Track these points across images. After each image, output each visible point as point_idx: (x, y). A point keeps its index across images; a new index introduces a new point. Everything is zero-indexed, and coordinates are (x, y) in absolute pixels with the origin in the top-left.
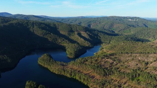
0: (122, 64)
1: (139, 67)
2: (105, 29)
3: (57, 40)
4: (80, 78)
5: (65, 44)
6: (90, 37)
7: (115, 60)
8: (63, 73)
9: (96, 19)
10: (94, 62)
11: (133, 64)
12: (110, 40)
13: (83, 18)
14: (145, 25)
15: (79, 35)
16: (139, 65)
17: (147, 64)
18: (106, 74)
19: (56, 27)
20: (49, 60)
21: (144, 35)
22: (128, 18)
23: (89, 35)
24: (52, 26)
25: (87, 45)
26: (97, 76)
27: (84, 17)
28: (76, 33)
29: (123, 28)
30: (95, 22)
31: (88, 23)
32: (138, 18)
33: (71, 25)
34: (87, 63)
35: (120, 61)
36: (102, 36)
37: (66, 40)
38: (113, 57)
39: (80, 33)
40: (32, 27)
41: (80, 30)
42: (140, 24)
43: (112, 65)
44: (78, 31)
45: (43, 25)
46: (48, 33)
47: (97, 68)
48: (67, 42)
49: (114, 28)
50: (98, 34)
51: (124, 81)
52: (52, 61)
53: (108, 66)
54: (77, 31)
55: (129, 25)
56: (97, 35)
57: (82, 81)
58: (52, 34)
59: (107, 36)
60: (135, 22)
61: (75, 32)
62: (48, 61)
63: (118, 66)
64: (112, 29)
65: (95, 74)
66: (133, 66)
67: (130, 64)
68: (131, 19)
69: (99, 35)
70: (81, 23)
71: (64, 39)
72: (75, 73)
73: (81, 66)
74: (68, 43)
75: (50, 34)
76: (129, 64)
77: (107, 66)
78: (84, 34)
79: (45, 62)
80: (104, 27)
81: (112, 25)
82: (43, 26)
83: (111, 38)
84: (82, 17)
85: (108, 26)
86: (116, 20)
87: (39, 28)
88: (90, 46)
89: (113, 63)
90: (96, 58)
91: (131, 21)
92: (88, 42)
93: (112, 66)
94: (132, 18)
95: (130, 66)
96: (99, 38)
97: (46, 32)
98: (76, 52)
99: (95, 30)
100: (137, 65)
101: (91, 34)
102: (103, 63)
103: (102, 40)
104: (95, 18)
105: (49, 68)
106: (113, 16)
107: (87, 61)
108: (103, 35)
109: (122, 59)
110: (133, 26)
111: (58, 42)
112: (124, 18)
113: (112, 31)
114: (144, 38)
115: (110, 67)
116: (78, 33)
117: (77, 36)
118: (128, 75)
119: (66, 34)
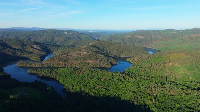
2: (48, 42)
3: (16, 53)
5: (26, 55)
11: (75, 55)
14: (78, 37)
17: (80, 54)
18: (65, 61)
22: (65, 32)
26: (62, 63)
29: (63, 40)
31: (27, 37)
32: (73, 31)
33: (20, 41)
35: (70, 55)
37: (25, 52)
38: (66, 54)
42: (75, 37)
49: (55, 41)
51: (73, 62)
55: (68, 38)
56: (47, 47)
57: (55, 66)
59: (55, 47)
60: (71, 35)
63: (69, 57)
68: (67, 32)
77: (65, 58)
80: (46, 41)
81: (53, 38)
86: (55, 33)
91: (67, 34)
96: (49, 49)
110: (70, 38)
112: (61, 31)
117: (32, 49)
118: (74, 59)
119: (20, 48)
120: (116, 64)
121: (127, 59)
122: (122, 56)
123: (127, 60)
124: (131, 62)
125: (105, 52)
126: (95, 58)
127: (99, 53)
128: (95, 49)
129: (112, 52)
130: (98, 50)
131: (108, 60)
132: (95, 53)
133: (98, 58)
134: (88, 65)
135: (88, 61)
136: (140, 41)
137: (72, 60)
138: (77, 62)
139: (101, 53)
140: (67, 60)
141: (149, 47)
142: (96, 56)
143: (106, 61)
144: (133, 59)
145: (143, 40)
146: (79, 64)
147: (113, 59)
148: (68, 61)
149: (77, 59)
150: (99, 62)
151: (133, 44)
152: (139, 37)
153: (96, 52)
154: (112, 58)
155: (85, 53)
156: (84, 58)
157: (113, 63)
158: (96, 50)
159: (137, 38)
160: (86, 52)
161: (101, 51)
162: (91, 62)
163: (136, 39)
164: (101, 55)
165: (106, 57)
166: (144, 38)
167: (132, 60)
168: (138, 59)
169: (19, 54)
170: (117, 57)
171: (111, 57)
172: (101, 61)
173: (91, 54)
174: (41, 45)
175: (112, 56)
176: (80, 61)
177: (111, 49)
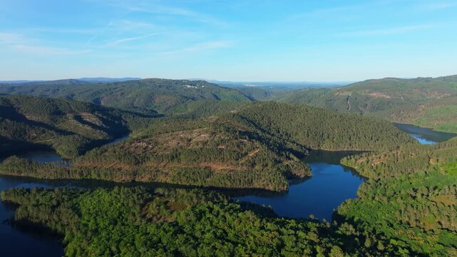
0: (159, 146)
1: (181, 146)
2: (136, 108)
3: (26, 134)
4: (99, 175)
5: (50, 139)
6: (103, 122)
7: (150, 144)
8: (65, 176)
9: (114, 86)
10: (118, 149)
11: (173, 144)
13: (75, 83)
14: (215, 96)
15: (79, 119)
16: (181, 144)
17: (190, 140)
18: (139, 162)
19: (12, 106)
20: (28, 162)
22: (185, 84)
23: (103, 118)
25: (100, 138)
26: (127, 167)
27: (77, 81)
28: (70, 116)
29: (174, 103)
30: (111, 94)
31: (92, 95)
32: (205, 82)
33: (52, 101)
34: (106, 154)
35: (157, 143)
36: (129, 119)
37: (49, 131)
38: (147, 140)
39: (80, 116)
41: (79, 110)
42: (207, 95)
43: (146, 149)
44: (74, 112)
47: (124, 157)
48: (53, 135)
49: (155, 104)
50: (121, 115)
51: (163, 164)
53: (140, 152)
54: (71, 111)
56: (120, 118)
57: (103, 177)
58: (7, 120)
59: (141, 119)
60: (198, 90)
61: (66, 114)
62: (27, 165)
63: (155, 149)
64: (153, 106)
65: (122, 165)
66: (173, 146)
68: (191, 85)
69: (123, 117)
70: (73, 95)
71: (44, 130)
73: (98, 159)
74: (55, 136)
75: (3, 121)
76: (169, 144)
78: (88, 117)
80: (133, 104)
81: (151, 98)
83: (149, 122)
84: (71, 81)
85: (142, 100)
86: (160, 86)
88: (108, 138)
89: (147, 147)
90: (122, 145)
92: (102, 131)
93: (146, 151)
94: (193, 83)
95: (170, 146)
96: (123, 124)
98: (80, 147)
99: (112, 109)
100: (179, 143)
101: (105, 117)
102: (132, 149)
103: (131, 128)
104: (108, 84)
106: (151, 79)
107: (106, 151)
108: (131, 117)
109: (160, 140)
110: (193, 98)
111: (29, 137)
112: (177, 82)
113: (152, 111)
115: (143, 153)
116: (75, 116)
117: (75, 122)
118: (167, 156)
119: (46, 119)
120: (307, 177)
121: (345, 158)
122: (326, 147)
123: (344, 161)
124: (360, 172)
125: (273, 135)
126: (234, 155)
127: (251, 138)
128: (242, 126)
129: (296, 134)
130: (252, 129)
131: (280, 162)
132: (236, 139)
133: (246, 154)
134: (208, 177)
135: (211, 164)
136: (379, 106)
137: (159, 159)
138: (174, 164)
139: (259, 139)
140: (146, 158)
141: (407, 122)
142: (238, 146)
143: (270, 164)
144: (365, 159)
145: (388, 103)
146: (179, 174)
147: (296, 159)
148: (148, 164)
149: (175, 156)
150: (245, 168)
151: (358, 114)
152: (375, 94)
153: (243, 134)
154: (291, 156)
155: (205, 136)
156: (196, 155)
157: (294, 172)
158: (246, 127)
159: (368, 98)
160: (207, 135)
161: (259, 132)
162: (218, 167)
163: (366, 100)
164: (257, 144)
165: (273, 150)
166: (388, 97)
167: (362, 166)
168: (385, 162)
169: (32, 135)
170: (310, 150)
171: (291, 151)
172: (253, 165)
173: (222, 140)
174: (104, 114)
175: (295, 147)
176: (183, 162)
177: (293, 124)
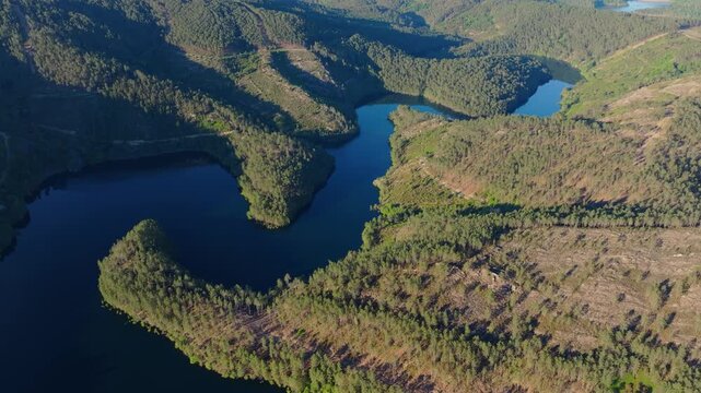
0: (547, 291)
1: (632, 312)
2: (383, 10)
8: (258, 369)
12: (424, 82)
19: (153, 22)
20: (162, 280)
21: (548, 43)
23: (329, 59)
24: (134, 17)
25: (330, 127)
28: (264, 54)
34: (376, 296)
36: (383, 61)
39: (284, 55)
40: (15, 38)
41: (281, 38)
43: (503, 301)
44: (272, 43)
45: (82, 17)
46: (120, 73)
47: (438, 339)
48: (228, 118)
50: (365, 50)
52: (184, 287)
53: (486, 314)
58: (138, 73)
61: (257, 49)
62: (161, 293)
64: (412, 4)
66: (602, 309)
67: (587, 298)
69: (370, 54)
71: (210, 105)
72: (328, 371)
74: (234, 122)
75: (131, 75)
76: (582, 293)
78: (304, 59)
79: (144, 300)
82: (81, 22)
83: (426, 73)
87: (62, 40)
90: (422, 269)
93: (502, 309)
95: (591, 305)
97: (104, 65)
100: (621, 298)
101: (334, 58)
102: (457, 295)
105: (172, 330)
107: (374, 282)
108: (388, 54)
109: (543, 260)
114: (548, 56)
116: (274, 55)
